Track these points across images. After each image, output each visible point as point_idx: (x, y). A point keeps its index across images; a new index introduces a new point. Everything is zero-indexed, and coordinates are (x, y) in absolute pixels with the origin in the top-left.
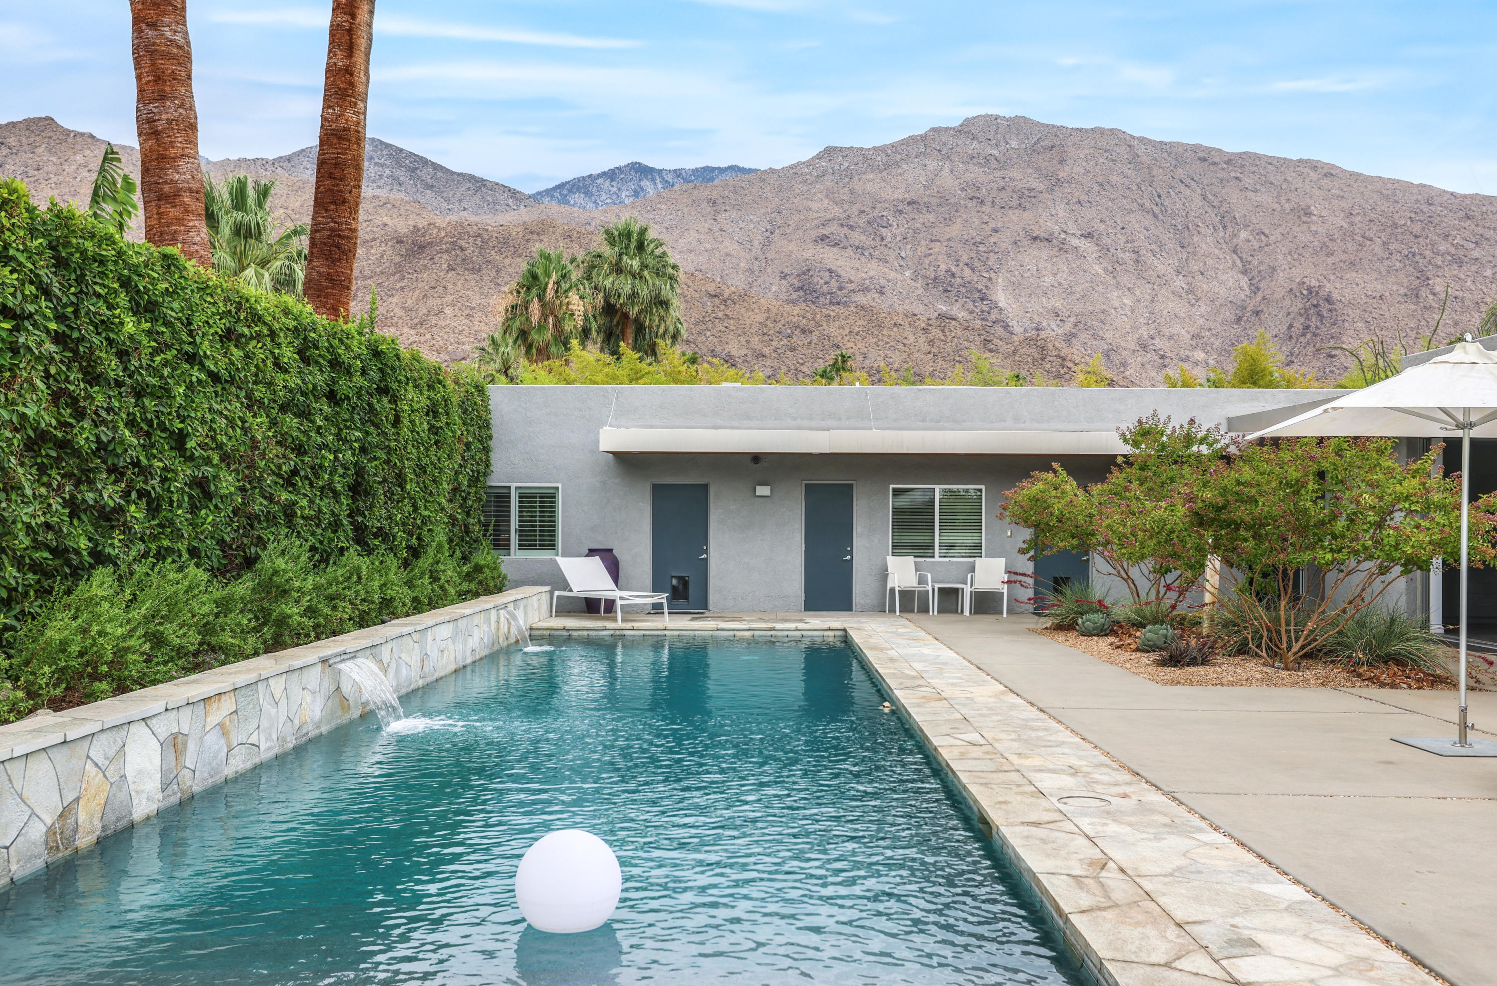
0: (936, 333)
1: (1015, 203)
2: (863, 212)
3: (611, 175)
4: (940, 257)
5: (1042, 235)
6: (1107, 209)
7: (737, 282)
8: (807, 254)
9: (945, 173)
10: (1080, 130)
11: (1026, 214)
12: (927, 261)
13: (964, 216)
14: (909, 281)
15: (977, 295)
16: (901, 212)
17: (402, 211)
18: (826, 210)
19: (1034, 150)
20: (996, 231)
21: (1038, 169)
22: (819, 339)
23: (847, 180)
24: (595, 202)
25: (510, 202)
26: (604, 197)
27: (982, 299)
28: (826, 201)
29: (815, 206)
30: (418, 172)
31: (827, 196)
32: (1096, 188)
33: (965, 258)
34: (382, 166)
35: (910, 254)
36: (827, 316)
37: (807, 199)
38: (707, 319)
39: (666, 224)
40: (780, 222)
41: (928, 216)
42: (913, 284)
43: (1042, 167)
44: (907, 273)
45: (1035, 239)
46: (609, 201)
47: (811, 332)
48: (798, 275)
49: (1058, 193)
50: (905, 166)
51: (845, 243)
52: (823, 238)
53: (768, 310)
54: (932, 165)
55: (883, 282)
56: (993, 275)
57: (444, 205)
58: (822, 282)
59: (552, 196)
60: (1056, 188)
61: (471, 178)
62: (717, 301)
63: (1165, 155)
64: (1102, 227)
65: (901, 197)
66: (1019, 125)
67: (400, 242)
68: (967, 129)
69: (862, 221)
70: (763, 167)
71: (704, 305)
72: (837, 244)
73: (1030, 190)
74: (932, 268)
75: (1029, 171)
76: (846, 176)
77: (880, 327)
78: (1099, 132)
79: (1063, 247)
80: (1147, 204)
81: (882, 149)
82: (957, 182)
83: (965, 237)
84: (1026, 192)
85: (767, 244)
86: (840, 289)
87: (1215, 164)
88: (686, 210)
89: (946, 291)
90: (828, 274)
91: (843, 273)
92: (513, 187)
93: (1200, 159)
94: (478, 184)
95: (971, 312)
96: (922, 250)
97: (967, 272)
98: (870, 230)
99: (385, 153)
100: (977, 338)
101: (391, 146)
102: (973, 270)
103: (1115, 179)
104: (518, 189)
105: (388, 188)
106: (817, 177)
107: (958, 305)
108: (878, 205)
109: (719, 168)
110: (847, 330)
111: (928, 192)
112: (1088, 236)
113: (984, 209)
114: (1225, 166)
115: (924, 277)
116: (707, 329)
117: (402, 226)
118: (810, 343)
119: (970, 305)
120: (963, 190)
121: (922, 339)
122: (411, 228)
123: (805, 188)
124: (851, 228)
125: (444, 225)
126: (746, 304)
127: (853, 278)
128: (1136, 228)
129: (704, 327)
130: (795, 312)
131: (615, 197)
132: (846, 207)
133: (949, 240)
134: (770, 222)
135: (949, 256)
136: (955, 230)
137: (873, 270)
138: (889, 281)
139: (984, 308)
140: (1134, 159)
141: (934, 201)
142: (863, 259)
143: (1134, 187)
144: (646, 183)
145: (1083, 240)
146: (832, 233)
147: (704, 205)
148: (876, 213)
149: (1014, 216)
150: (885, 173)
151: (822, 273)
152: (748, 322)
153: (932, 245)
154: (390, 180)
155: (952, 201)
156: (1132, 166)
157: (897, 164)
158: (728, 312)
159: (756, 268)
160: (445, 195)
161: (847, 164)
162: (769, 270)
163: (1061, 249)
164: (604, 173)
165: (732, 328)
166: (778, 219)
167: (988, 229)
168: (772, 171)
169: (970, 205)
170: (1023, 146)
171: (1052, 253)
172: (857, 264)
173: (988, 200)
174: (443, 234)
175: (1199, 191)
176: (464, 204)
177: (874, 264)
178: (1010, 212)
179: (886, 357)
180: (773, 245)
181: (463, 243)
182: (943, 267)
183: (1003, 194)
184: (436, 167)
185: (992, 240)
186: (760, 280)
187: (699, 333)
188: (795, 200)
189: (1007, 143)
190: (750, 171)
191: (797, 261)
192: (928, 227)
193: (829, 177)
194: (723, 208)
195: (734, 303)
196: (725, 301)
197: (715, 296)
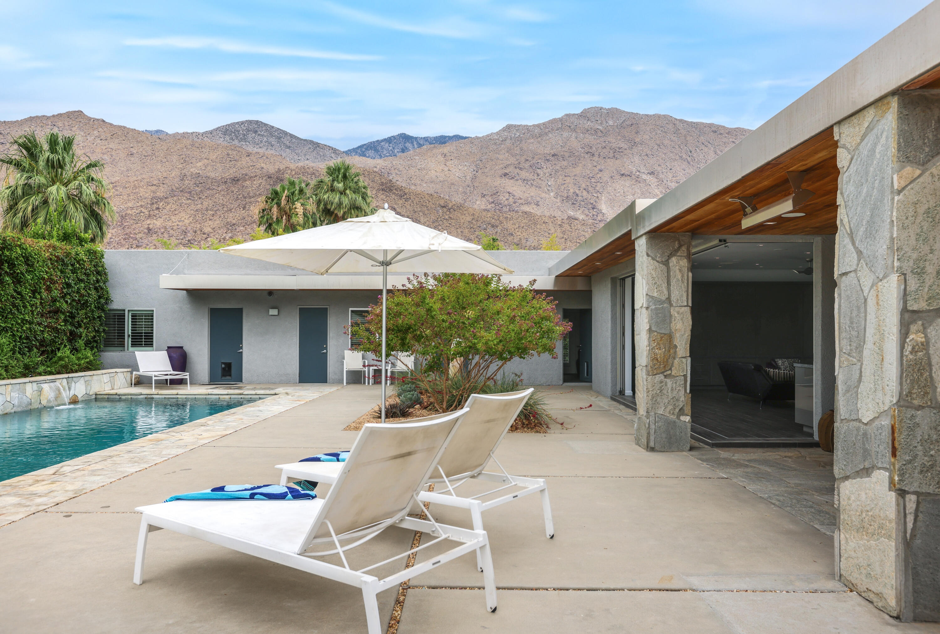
0: (566, 226)
1: (611, 155)
2: (527, 160)
3: (389, 140)
4: (570, 185)
5: (626, 173)
6: (662, 159)
7: (457, 199)
8: (496, 184)
9: (573, 139)
10: (647, 115)
11: (617, 161)
12: (563, 187)
13: (583, 163)
14: (553, 199)
15: (590, 206)
16: (548, 160)
17: (272, 161)
18: (507, 159)
19: (621, 126)
20: (601, 171)
21: (624, 137)
22: (502, 231)
23: (518, 143)
24: (380, 155)
25: (333, 155)
26: (385, 152)
27: (593, 208)
28: (507, 154)
29: (501, 157)
30: (282, 139)
31: (508, 152)
32: (656, 147)
33: (584, 186)
34: (262, 136)
35: (554, 183)
36: (506, 218)
37: (496, 153)
38: (439, 219)
39: (419, 167)
40: (481, 166)
41: (563, 162)
42: (555, 200)
43: (626, 135)
44: (552, 194)
45: (623, 175)
46: (388, 154)
47: (497, 227)
48: (491, 195)
49: (635, 150)
50: (550, 135)
51: (517, 177)
52: (506, 175)
53: (473, 214)
54: (565, 134)
55: (538, 199)
56: (599, 195)
57: (296, 157)
58: (504, 199)
59: (356, 152)
60: (634, 147)
61: (311, 142)
62: (445, 210)
63: (694, 129)
64: (659, 169)
65: (548, 152)
66: (613, 113)
67: (270, 177)
68: (584, 115)
69: (527, 165)
70: (473, 136)
71: (438, 211)
72: (513, 178)
73: (620, 148)
74: (565, 191)
75: (619, 138)
76: (518, 140)
77: (535, 224)
78: (658, 117)
79: (638, 180)
80: (684, 156)
81: (538, 126)
82: (579, 144)
83: (584, 174)
84: (617, 149)
85: (474, 178)
86: (515, 203)
87: (721, 134)
89: (573, 204)
90: (508, 194)
91: (516, 194)
92: (334, 147)
93: (713, 131)
94: (315, 145)
95: (587, 216)
96: (560, 181)
97: (585, 193)
98: (531, 170)
99: (264, 128)
100: (589, 230)
101: (267, 125)
102: (588, 192)
103: (666, 142)
104: (337, 148)
105: (265, 148)
106: (502, 141)
107: (580, 212)
108: (536, 157)
109: (449, 137)
110: (517, 226)
111: (563, 149)
112: (652, 173)
113: (594, 159)
114: (727, 135)
115: (561, 196)
116: (439, 225)
117: (271, 169)
118: (497, 232)
119: (587, 212)
120: (582, 148)
121: (559, 230)
122: (277, 170)
123: (495, 147)
124: (521, 169)
125: (295, 168)
126: (461, 211)
127: (521, 197)
128: (678, 169)
129: (437, 224)
130: (488, 216)
131: (391, 152)
132: (518, 157)
133: (575, 175)
134: (476, 166)
135: (575, 184)
136: (578, 170)
137: (533, 192)
138: (541, 198)
139: (594, 213)
140: (676, 131)
141: (567, 155)
142: (527, 186)
143: (677, 147)
144: (408, 145)
145: (649, 176)
146: (510, 172)
147: (439, 156)
148: (534, 161)
149: (610, 162)
150: (539, 139)
151: (505, 194)
152: (462, 221)
153: (566, 179)
154: (267, 144)
155: (576, 154)
156: (676, 135)
157: (546, 134)
158: (451, 216)
159: (468, 191)
160: (297, 151)
161: (518, 134)
162: (475, 192)
163: (637, 181)
164: (385, 140)
166: (480, 164)
167: (596, 170)
168: (477, 138)
169: (586, 157)
170: (616, 124)
171: (632, 183)
172: (524, 189)
173: (596, 154)
174: (293, 173)
175: (712, 149)
176: (307, 157)
177: (533, 188)
178: (609, 160)
179: (539, 240)
180: (478, 179)
182: (572, 191)
183: (604, 150)
184: (292, 136)
185: (599, 176)
186: (470, 198)
188: (490, 154)
189: (607, 122)
190: (466, 138)
191: (491, 187)
192: (563, 168)
193: (508, 141)
194: (450, 158)
195: (455, 211)
196: (450, 210)
197: (444, 207)
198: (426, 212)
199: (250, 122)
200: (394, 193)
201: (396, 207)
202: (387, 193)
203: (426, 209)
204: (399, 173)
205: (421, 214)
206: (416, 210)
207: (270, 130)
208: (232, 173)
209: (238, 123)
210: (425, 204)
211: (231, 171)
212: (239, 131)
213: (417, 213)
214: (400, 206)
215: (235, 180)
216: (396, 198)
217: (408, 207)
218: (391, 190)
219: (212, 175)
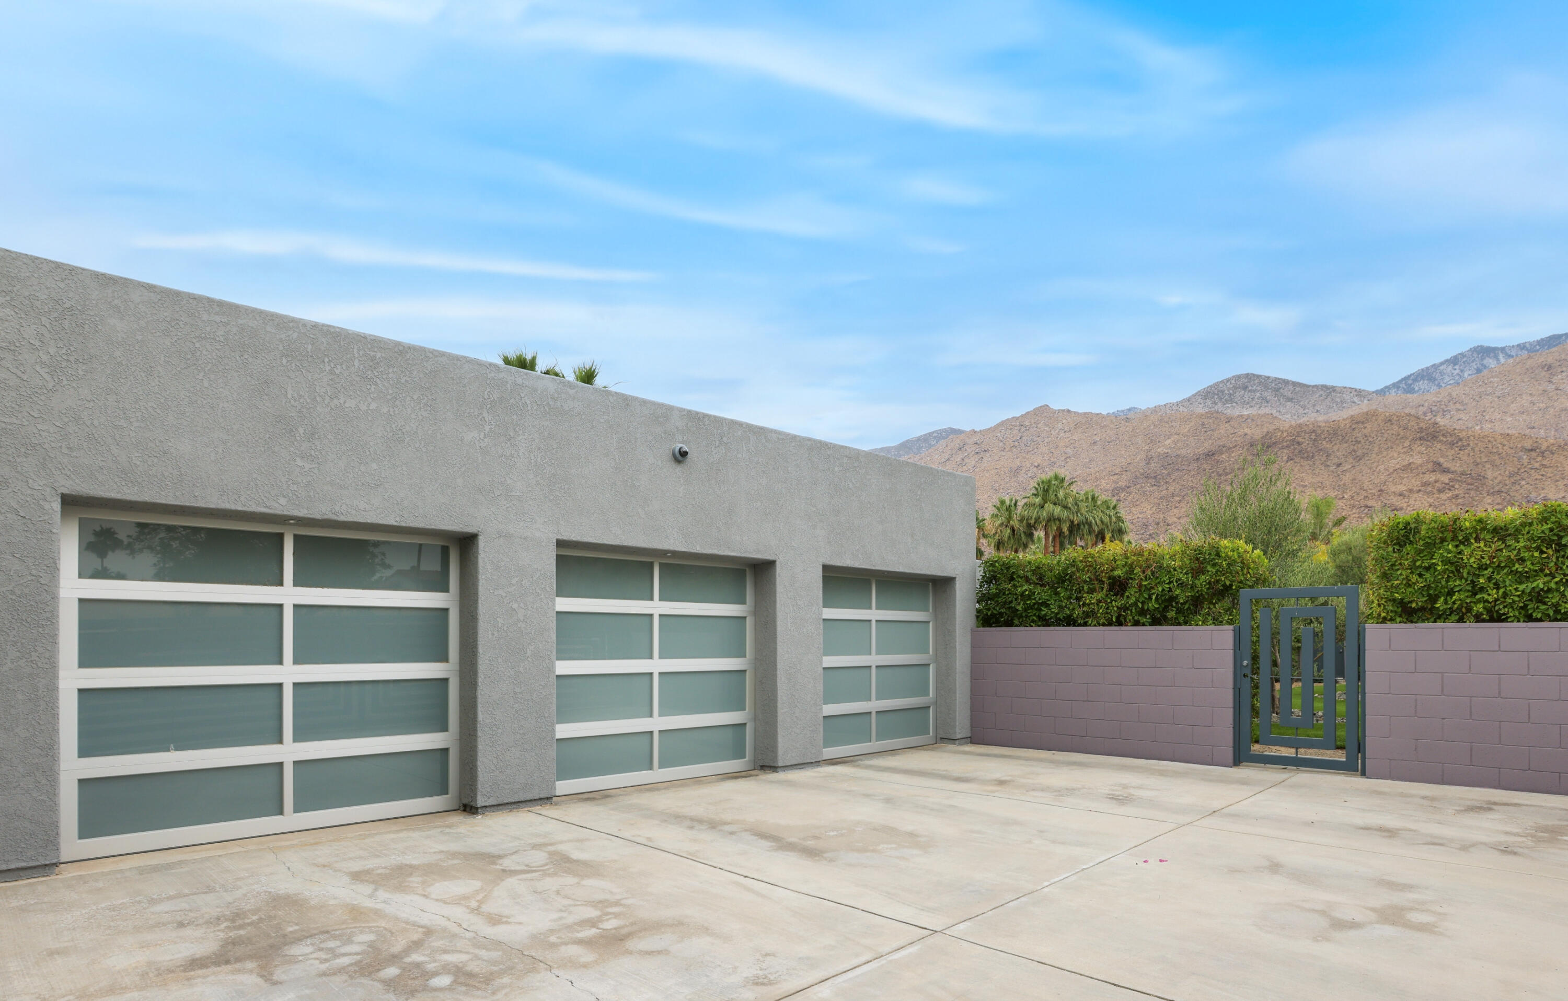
3: (1454, 360)
17: (1260, 423)
25: (1356, 399)
26: (1447, 379)
30: (1281, 390)
34: (1254, 391)
38: (1522, 470)
39: (1498, 394)
57: (1301, 411)
59: (1398, 388)
61: (1324, 387)
62: (1534, 454)
71: (1520, 458)
88: (1518, 379)
92: (1358, 387)
94: (1329, 391)
99: (1256, 382)
101: (1261, 376)
104: (1363, 388)
105: (1258, 406)
116: (1524, 479)
117: (1257, 434)
122: (1263, 434)
125: (1293, 427)
129: (1519, 478)
131: (1457, 378)
144: (1488, 362)
147: (1539, 371)
154: (1260, 401)
158: (1545, 462)
164: (1447, 361)
165: (1549, 475)
174: (1285, 434)
181: (1300, 439)
184: (1295, 384)
187: (1514, 484)
194: (1560, 370)
195: (1553, 454)
196: (1543, 453)
197: (1532, 450)
198: (1498, 462)
199: (1238, 377)
200: (1441, 441)
201: (1442, 460)
202: (1428, 443)
203: (1497, 457)
204: (1462, 408)
205: (1488, 466)
206: (1478, 460)
207: (1265, 382)
208: (1207, 446)
209: (1222, 382)
210: (1495, 451)
211: (1206, 444)
212: (1223, 392)
213: (1480, 466)
214: (1451, 458)
215: (1210, 455)
216: (1443, 448)
217: (1465, 458)
218: (1434, 437)
219: (1183, 452)
